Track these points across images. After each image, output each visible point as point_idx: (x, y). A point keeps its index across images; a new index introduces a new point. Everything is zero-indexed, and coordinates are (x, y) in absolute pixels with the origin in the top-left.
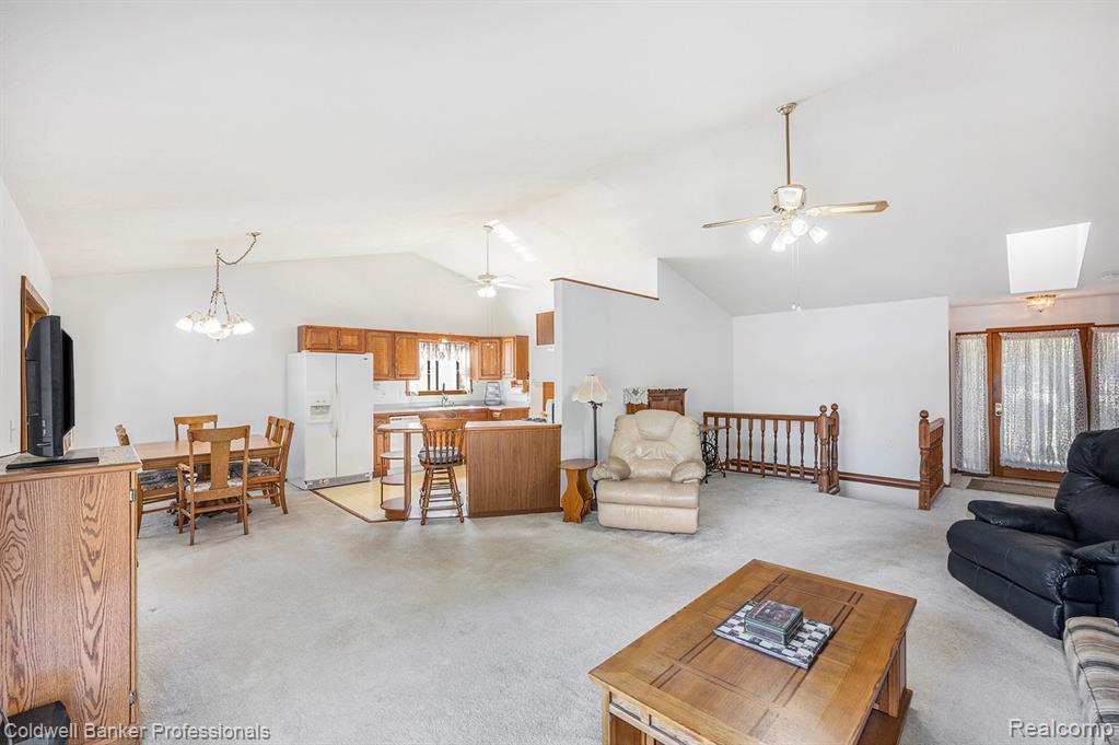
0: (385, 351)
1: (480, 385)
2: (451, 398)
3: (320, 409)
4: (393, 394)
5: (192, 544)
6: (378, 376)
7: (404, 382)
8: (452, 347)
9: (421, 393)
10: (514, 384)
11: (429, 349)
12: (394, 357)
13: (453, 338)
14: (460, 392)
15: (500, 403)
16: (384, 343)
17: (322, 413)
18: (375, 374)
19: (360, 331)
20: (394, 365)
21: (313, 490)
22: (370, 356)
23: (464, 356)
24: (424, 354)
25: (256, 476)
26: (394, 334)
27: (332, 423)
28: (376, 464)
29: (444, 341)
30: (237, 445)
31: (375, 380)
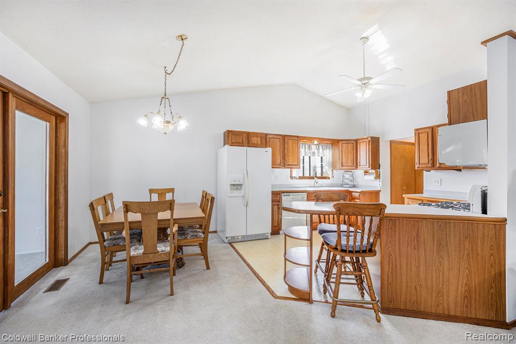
0: (278, 148)
1: (338, 174)
2: (321, 181)
3: (237, 186)
4: (283, 178)
5: (128, 302)
6: (274, 165)
7: (290, 169)
8: (320, 147)
9: (300, 178)
10: (366, 172)
11: (305, 148)
12: (284, 152)
13: (321, 140)
14: (325, 178)
15: (354, 186)
16: (278, 142)
17: (237, 189)
18: (272, 164)
19: (262, 134)
20: (284, 158)
21: (230, 243)
22: (269, 150)
23: (328, 154)
24: (303, 151)
25: (186, 238)
26: (284, 137)
27: (244, 196)
28: (273, 226)
29: (316, 142)
30: (164, 215)
31: (272, 167)
